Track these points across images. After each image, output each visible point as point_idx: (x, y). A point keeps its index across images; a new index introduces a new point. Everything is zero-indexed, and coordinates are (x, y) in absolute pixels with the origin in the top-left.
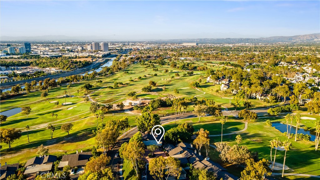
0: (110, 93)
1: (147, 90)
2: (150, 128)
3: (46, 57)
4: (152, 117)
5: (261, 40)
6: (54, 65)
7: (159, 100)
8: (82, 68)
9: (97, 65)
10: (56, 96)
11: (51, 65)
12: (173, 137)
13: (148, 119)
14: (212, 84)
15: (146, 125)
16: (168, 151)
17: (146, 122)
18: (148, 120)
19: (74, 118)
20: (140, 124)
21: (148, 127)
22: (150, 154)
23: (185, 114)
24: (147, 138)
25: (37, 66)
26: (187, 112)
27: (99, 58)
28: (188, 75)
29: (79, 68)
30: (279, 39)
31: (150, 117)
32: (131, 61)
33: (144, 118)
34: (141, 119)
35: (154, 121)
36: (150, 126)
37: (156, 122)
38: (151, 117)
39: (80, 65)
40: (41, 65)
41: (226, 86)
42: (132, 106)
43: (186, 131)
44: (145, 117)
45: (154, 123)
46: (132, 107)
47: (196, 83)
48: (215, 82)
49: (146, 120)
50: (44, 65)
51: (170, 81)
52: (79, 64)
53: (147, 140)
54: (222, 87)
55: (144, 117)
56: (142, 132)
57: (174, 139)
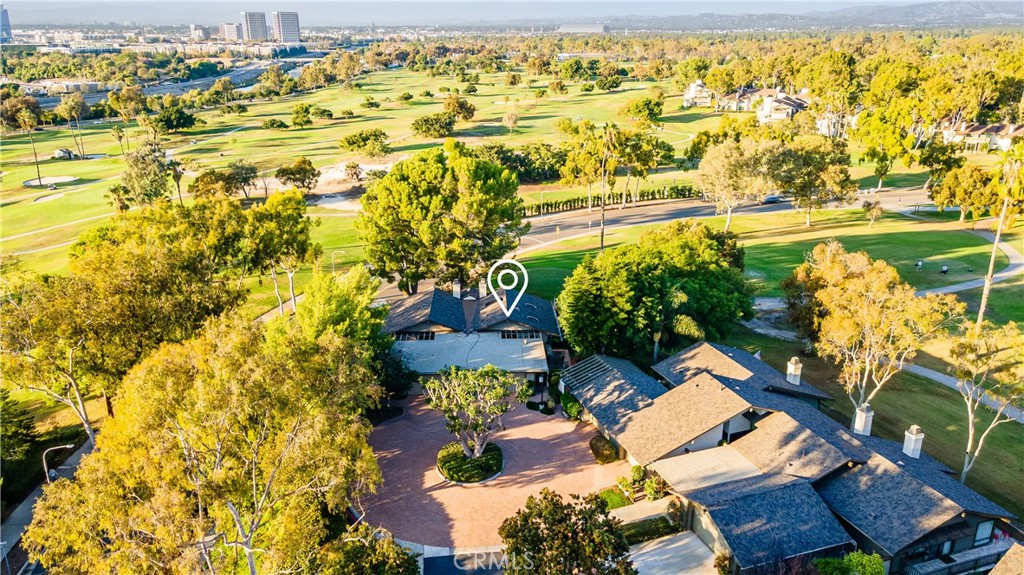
0: (270, 143)
1: (437, 126)
2: (450, 254)
3: (58, 52)
4: (464, 179)
5: (814, 19)
6: (73, 69)
7: (493, 148)
8: (188, 79)
9: (248, 77)
10: (19, 156)
11: (60, 70)
12: (636, 302)
13: (432, 191)
14: (708, 111)
15: (424, 234)
16: (607, 415)
17: (418, 214)
18: (437, 201)
19: (44, 235)
20: (382, 223)
21: (436, 243)
22: (453, 449)
23: (633, 204)
24: (430, 322)
25: (9, 76)
26: (642, 195)
27: (260, 57)
28: (602, 91)
29: (176, 80)
30: (872, 14)
31: (448, 176)
32: (377, 62)
33: (404, 184)
34: (385, 193)
35: (482, 204)
36: (453, 236)
37: (491, 212)
38: (455, 179)
39: (176, 70)
40: (24, 72)
41: (784, 106)
42: (360, 180)
43: (725, 264)
44: (414, 177)
45: (478, 213)
46: (357, 184)
47: (648, 104)
48: (722, 104)
49: (424, 200)
50: (33, 71)
51: (533, 106)
52: (173, 65)
53: (432, 336)
54: (767, 111)
55: (404, 178)
56: (395, 283)
57: (648, 316)
